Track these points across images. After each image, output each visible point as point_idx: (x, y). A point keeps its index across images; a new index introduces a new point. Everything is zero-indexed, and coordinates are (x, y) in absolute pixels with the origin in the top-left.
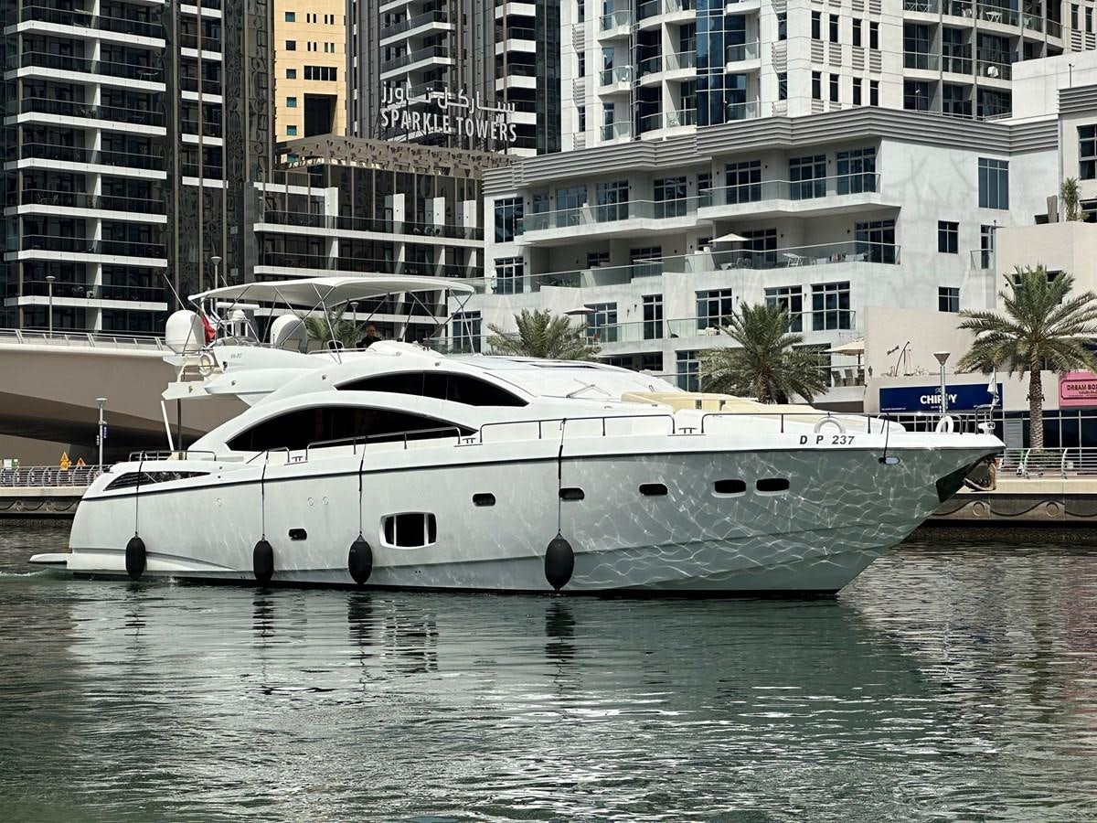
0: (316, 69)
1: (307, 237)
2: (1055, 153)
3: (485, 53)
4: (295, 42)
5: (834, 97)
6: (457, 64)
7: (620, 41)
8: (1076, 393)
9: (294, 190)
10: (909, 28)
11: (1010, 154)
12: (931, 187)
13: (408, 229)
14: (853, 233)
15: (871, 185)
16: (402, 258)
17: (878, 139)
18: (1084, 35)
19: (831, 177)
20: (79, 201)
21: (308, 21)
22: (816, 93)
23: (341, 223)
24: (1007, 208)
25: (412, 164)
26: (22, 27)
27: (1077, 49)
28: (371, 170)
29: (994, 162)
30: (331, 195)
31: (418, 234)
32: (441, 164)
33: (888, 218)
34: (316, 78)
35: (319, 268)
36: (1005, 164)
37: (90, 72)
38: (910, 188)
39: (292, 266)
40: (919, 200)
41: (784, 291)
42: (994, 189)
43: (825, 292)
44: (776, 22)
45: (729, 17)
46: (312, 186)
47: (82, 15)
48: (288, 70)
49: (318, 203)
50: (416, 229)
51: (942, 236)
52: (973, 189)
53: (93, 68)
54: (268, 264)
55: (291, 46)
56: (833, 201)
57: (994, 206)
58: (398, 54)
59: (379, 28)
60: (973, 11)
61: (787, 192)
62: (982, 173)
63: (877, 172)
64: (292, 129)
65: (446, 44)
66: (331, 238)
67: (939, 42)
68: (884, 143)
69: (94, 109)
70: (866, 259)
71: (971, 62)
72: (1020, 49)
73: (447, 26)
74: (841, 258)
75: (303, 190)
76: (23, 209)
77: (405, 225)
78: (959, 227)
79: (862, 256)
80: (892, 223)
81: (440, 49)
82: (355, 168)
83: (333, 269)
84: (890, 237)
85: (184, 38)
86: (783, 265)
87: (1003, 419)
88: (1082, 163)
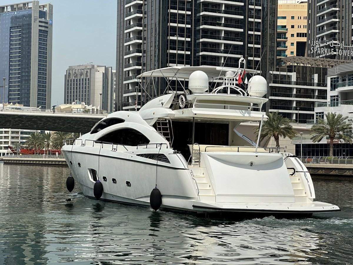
0: (301, 34)
1: (286, 88)
3: (348, 28)
4: (294, 25)
6: (340, 32)
9: (282, 73)
13: (319, 85)
16: (317, 94)
21: (298, 19)
23: (297, 83)
25: (321, 64)
26: (201, 27)
28: (307, 67)
30: (294, 74)
31: (322, 86)
32: (331, 64)
34: (300, 36)
35: (290, 97)
37: (221, 40)
39: (281, 97)
46: (288, 72)
47: (219, 23)
48: (291, 34)
49: (290, 77)
50: (321, 85)
53: (222, 38)
54: (273, 96)
55: (293, 27)
58: (322, 29)
59: (317, 21)
64: (292, 53)
65: (337, 26)
66: (294, 88)
69: (222, 50)
73: (337, 20)
75: (285, 73)
77: (318, 84)
81: (335, 27)
82: (302, 66)
83: (294, 97)
85: (249, 29)
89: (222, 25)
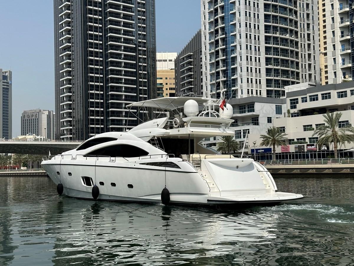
0: (171, 88)
2: (286, 104)
5: (252, 93)
6: (194, 87)
7: (214, 84)
8: (284, 149)
10: (267, 80)
11: (282, 104)
12: (266, 111)
14: (251, 120)
15: (253, 111)
17: (255, 102)
18: (304, 79)
19: (247, 109)
20: (121, 116)
21: (170, 79)
22: (248, 93)
24: (282, 114)
26: (110, 85)
27: (303, 82)
29: (279, 106)
30: (168, 113)
33: (257, 117)
34: (171, 90)
36: (281, 106)
37: (122, 92)
38: (261, 111)
40: (263, 113)
41: (238, 131)
42: (279, 110)
43: (245, 131)
44: (240, 80)
45: (232, 79)
48: (166, 89)
51: (268, 120)
52: (274, 111)
55: (167, 84)
56: (247, 114)
57: (279, 114)
58: (184, 85)
59: (181, 80)
60: (280, 76)
61: (239, 113)
62: (276, 108)
63: (254, 108)
65: (192, 83)
67: (273, 82)
68: (255, 103)
69: (123, 99)
70: (253, 125)
71: (280, 86)
72: (290, 83)
73: (193, 80)
74: (249, 125)
76: (110, 118)
78: (272, 118)
79: (252, 124)
80: (258, 118)
84: (258, 120)
85: (140, 85)
86: (238, 126)
87: (272, 155)
88: (291, 106)
89: (123, 83)
